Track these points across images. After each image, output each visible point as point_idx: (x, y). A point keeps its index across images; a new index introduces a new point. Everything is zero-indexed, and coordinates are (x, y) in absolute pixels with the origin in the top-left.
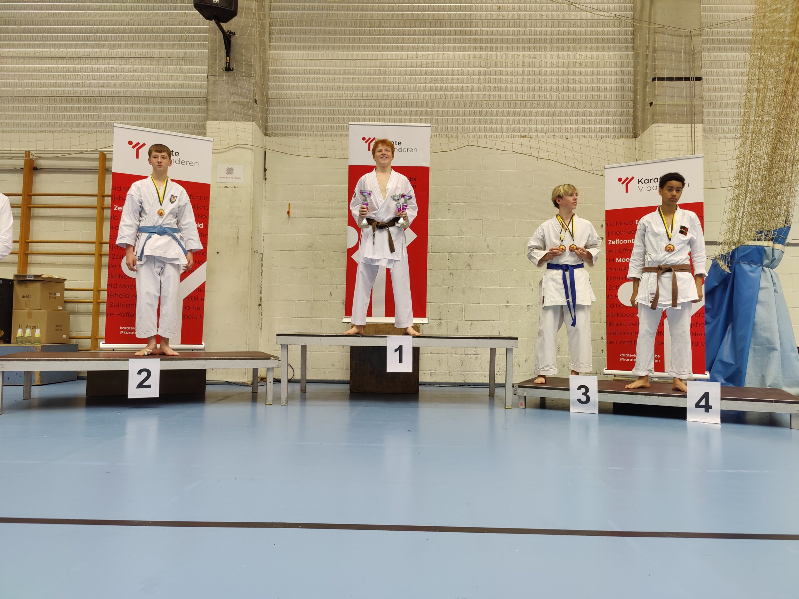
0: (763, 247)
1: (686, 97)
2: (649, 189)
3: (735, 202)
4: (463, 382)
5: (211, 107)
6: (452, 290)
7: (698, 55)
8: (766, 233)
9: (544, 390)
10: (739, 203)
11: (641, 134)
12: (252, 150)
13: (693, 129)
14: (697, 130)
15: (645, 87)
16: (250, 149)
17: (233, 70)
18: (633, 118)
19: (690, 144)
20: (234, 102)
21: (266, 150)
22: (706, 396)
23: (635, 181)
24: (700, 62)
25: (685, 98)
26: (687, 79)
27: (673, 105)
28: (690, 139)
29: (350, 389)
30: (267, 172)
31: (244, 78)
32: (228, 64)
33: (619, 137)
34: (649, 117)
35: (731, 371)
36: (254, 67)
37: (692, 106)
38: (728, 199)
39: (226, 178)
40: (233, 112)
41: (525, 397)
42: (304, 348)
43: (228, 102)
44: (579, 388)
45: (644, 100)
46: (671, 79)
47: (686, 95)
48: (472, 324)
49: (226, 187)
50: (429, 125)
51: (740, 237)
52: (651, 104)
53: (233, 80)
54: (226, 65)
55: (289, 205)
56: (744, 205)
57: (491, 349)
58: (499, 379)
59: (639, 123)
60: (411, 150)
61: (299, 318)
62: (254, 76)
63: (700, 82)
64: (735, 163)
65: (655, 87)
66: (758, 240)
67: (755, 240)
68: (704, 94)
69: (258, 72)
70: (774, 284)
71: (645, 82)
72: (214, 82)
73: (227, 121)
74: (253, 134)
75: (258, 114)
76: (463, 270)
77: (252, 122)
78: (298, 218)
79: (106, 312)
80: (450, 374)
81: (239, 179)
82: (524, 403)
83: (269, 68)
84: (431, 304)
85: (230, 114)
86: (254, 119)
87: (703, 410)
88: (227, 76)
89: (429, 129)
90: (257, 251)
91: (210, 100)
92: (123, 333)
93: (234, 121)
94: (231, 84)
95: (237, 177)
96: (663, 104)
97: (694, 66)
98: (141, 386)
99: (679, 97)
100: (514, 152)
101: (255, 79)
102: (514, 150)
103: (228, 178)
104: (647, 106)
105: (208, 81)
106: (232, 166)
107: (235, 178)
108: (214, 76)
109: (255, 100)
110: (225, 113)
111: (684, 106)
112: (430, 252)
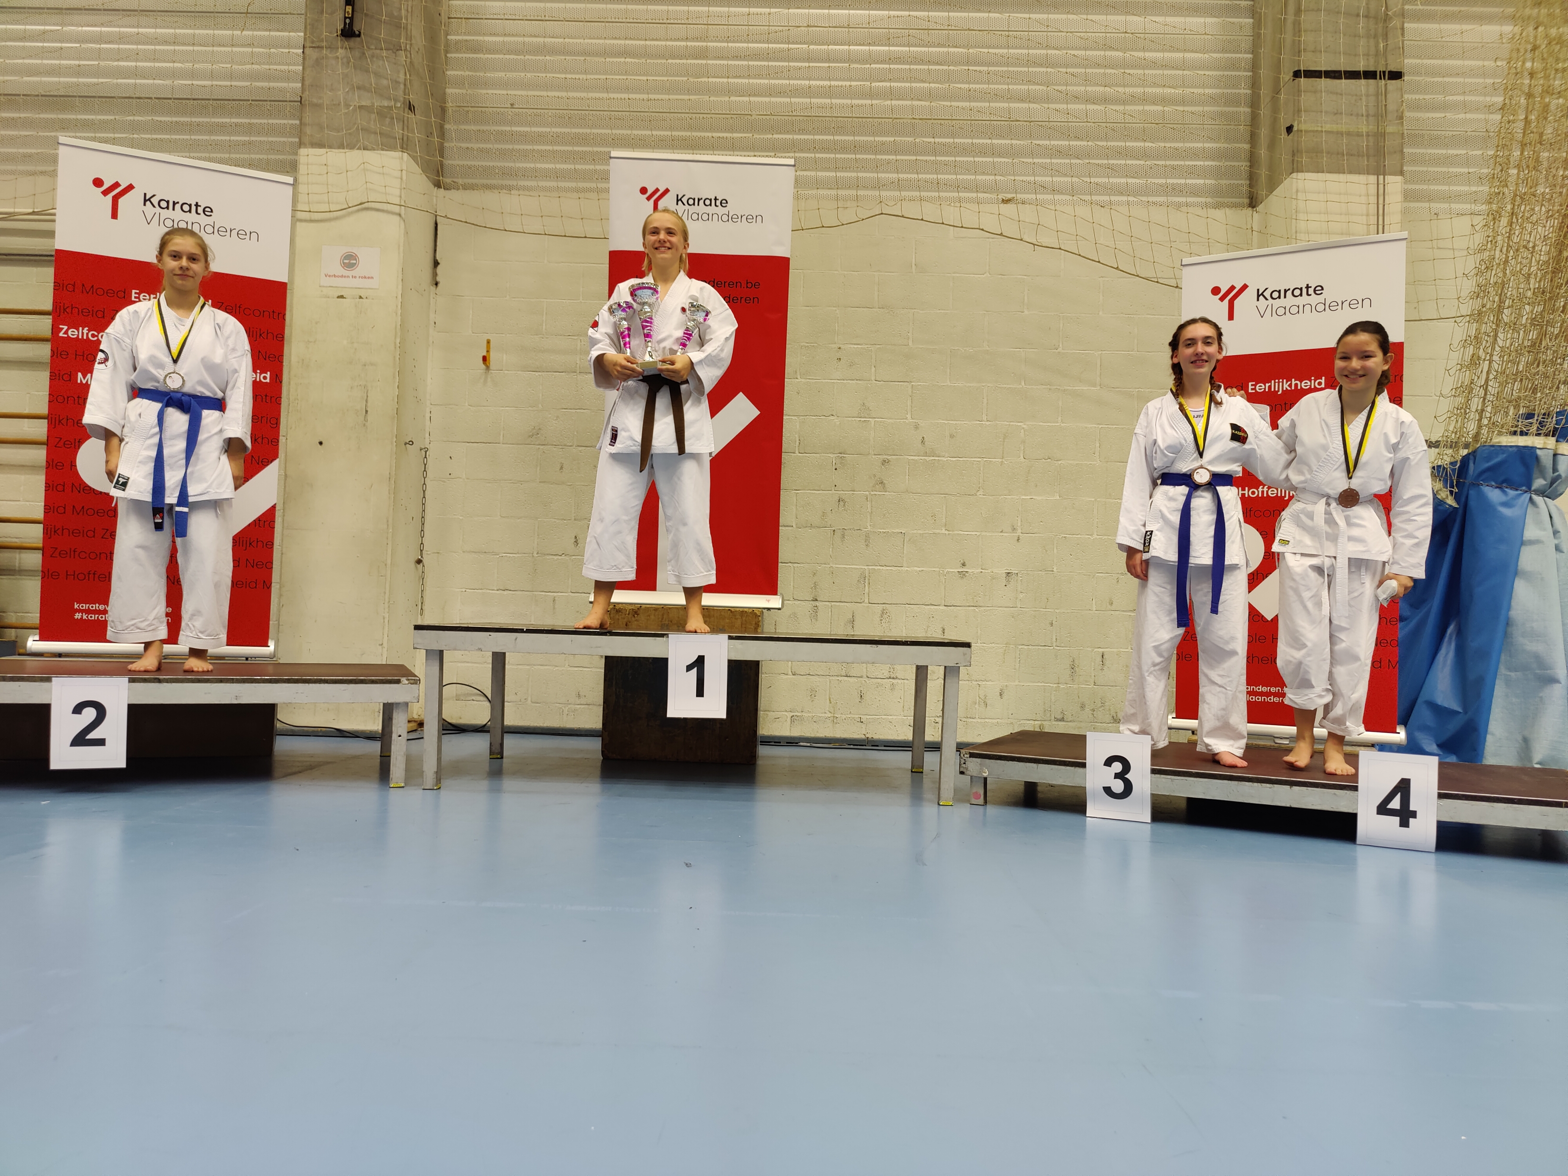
0: (1532, 449)
1: (1368, 116)
2: (1281, 311)
3: (1471, 350)
4: (863, 737)
5: (308, 117)
6: (843, 536)
7: (1395, 23)
8: (1540, 419)
9: (1028, 764)
10: (1481, 350)
11: (1267, 196)
12: (400, 215)
13: (1381, 187)
14: (1388, 188)
15: (1277, 91)
16: (393, 213)
17: (359, 36)
18: (1248, 164)
19: (1373, 220)
20: (361, 107)
21: (439, 219)
22: (1403, 787)
23: (1249, 296)
24: (1401, 38)
25: (1364, 118)
26: (1370, 75)
27: (1337, 133)
28: (1373, 209)
29: (602, 752)
30: (439, 268)
31: (384, 53)
32: (348, 21)
33: (1218, 206)
34: (1284, 157)
35: (1453, 726)
36: (406, 28)
37: (1380, 136)
38: (1455, 344)
39: (342, 276)
40: (357, 129)
41: (985, 779)
42: (499, 660)
43: (347, 106)
44: (1109, 762)
45: (1275, 121)
46: (1333, 75)
47: (1367, 111)
48: (883, 612)
49: (342, 297)
50: (792, 162)
51: (1480, 427)
52: (1289, 129)
53: (360, 58)
54: (345, 23)
55: (488, 342)
56: (1491, 355)
57: (918, 668)
58: (931, 735)
59: (1263, 172)
60: (750, 219)
61: (506, 593)
62: (406, 50)
63: (1398, 81)
64: (1471, 264)
65: (1299, 91)
66: (1522, 433)
67: (1515, 433)
68: (1407, 114)
69: (419, 40)
70: (1556, 533)
71: (1277, 81)
72: (318, 62)
73: (344, 149)
74: (401, 179)
75: (417, 135)
76: (867, 493)
77: (401, 153)
78: (506, 372)
79: (40, 569)
80: (834, 720)
81: (370, 280)
82: (982, 792)
83: (449, 37)
84: (796, 565)
85: (350, 134)
86: (405, 146)
87: (1397, 820)
88: (346, 48)
89: (791, 172)
90: (411, 443)
91: (307, 102)
92: (82, 616)
93: (359, 149)
94: (355, 68)
95: (367, 276)
96: (1316, 129)
97: (1386, 47)
98: (80, 740)
99: (1351, 115)
100: (982, 230)
101: (409, 55)
102: (981, 228)
103: (345, 277)
104: (1281, 135)
105: (304, 59)
106: (355, 250)
107: (362, 277)
108: (316, 50)
109: (410, 102)
110: (339, 132)
111: (1362, 135)
112: (797, 452)
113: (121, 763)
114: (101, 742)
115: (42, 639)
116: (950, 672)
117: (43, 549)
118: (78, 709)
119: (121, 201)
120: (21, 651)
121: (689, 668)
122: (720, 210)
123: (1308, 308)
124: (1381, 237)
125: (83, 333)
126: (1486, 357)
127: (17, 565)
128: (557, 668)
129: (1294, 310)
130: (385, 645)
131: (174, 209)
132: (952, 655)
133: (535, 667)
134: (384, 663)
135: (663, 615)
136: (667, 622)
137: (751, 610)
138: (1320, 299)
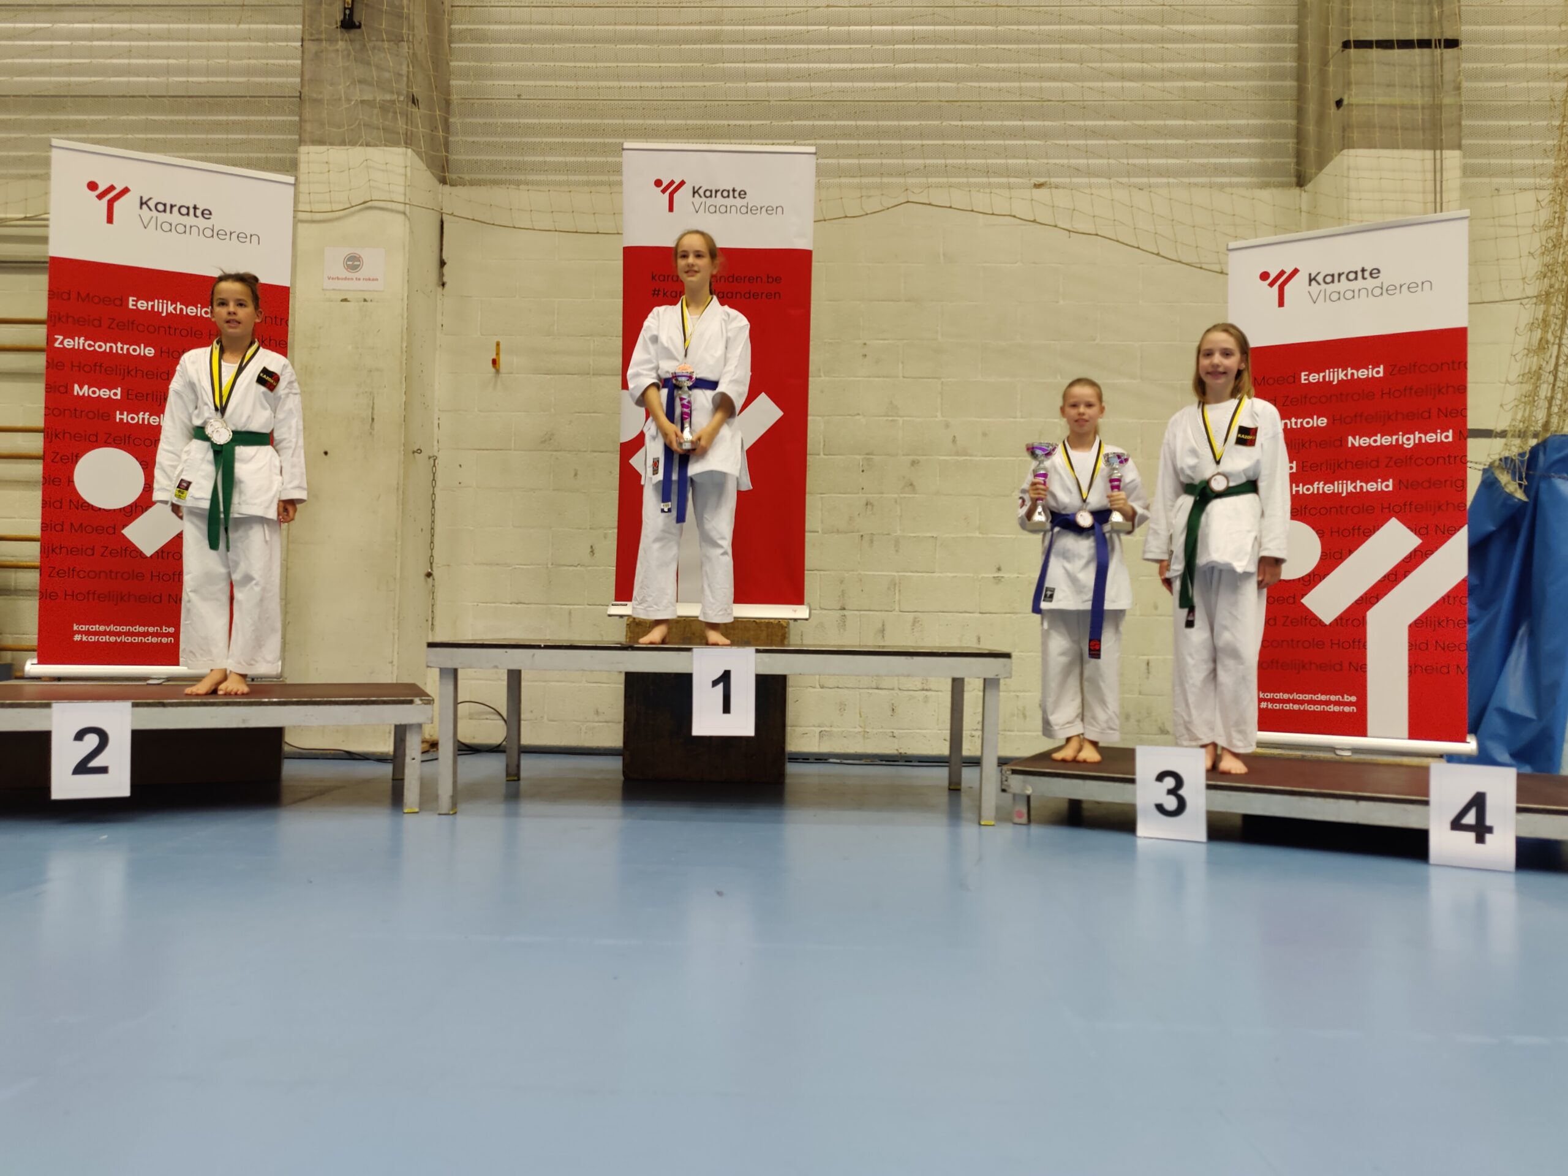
1: (1423, 87)
2: (1335, 296)
3: (1538, 334)
4: (895, 752)
5: (308, 112)
6: (872, 541)
9: (1073, 781)
10: (1550, 334)
11: (1316, 174)
13: (1438, 162)
14: (1446, 164)
15: (1325, 63)
16: (398, 212)
17: (359, 27)
18: (1295, 141)
19: (1431, 197)
20: (362, 102)
21: (445, 217)
22: (1478, 802)
23: (1301, 279)
24: (1457, 4)
25: (1419, 90)
26: (1424, 44)
27: (1390, 106)
28: (1430, 185)
29: (624, 772)
30: (446, 268)
31: (386, 45)
32: (347, 12)
33: (1265, 186)
34: (1334, 133)
35: (1526, 735)
36: (408, 18)
37: (1436, 108)
38: (1522, 326)
39: (345, 279)
40: (359, 124)
41: (1028, 797)
42: (515, 678)
43: (348, 100)
44: (1161, 777)
45: (1323, 95)
46: (1385, 44)
47: (1422, 82)
48: (915, 621)
49: (345, 300)
50: (812, 149)
51: (1549, 415)
52: (1339, 103)
53: (361, 51)
54: (345, 14)
55: (498, 344)
57: (954, 680)
58: (969, 749)
59: (1311, 150)
60: (769, 210)
61: (519, 606)
62: (408, 41)
63: (1455, 50)
64: (1536, 242)
65: (1349, 63)
68: (1465, 85)
69: (422, 31)
71: (1324, 52)
72: (317, 55)
73: (345, 145)
74: (406, 175)
75: (421, 130)
76: (896, 496)
77: (404, 149)
78: (517, 375)
79: (38, 588)
80: (865, 735)
81: (375, 282)
82: (1024, 810)
83: (453, 27)
84: (822, 573)
85: (352, 130)
86: (409, 141)
87: (1471, 836)
88: (346, 40)
89: (812, 160)
90: (420, 451)
91: (307, 98)
92: (82, 638)
93: (361, 145)
94: (356, 60)
95: (371, 278)
96: (1367, 102)
97: (1441, 13)
98: (82, 768)
99: (1405, 86)
100: (1014, 216)
101: (411, 46)
102: (1013, 214)
103: (349, 279)
104: (1330, 109)
105: (303, 52)
106: (359, 252)
107: (366, 280)
108: (316, 43)
109: (413, 96)
110: (340, 128)
111: (1418, 108)
112: (822, 453)
113: (125, 791)
114: (103, 770)
115: (41, 662)
116: (990, 684)
117: (41, 568)
118: (80, 736)
119: (117, 205)
120: (19, 674)
121: (715, 683)
122: (738, 202)
123: (1363, 292)
124: (1439, 216)
125: (79, 343)
126: (1555, 340)
127: (13, 584)
128: (574, 684)
129: (1349, 295)
130: (395, 662)
131: (171, 212)
132: (991, 667)
133: (552, 683)
134: (395, 682)
135: (685, 628)
136: (689, 635)
137: (776, 621)
138: (1377, 282)
